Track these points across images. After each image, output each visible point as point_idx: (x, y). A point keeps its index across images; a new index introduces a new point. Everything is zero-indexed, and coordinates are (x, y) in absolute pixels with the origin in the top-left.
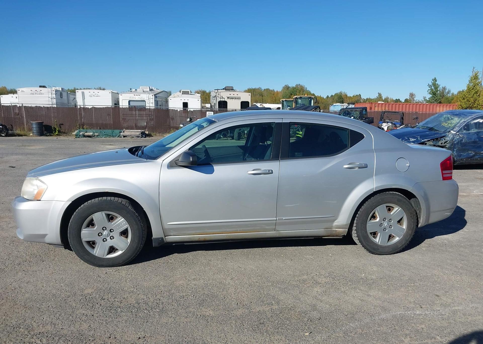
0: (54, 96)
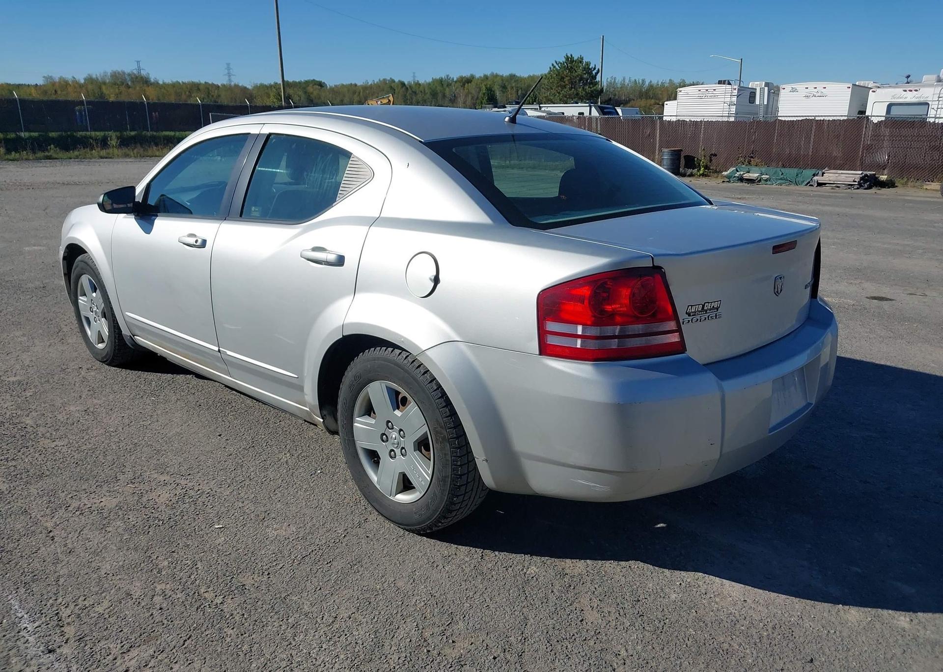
0: (734, 99)
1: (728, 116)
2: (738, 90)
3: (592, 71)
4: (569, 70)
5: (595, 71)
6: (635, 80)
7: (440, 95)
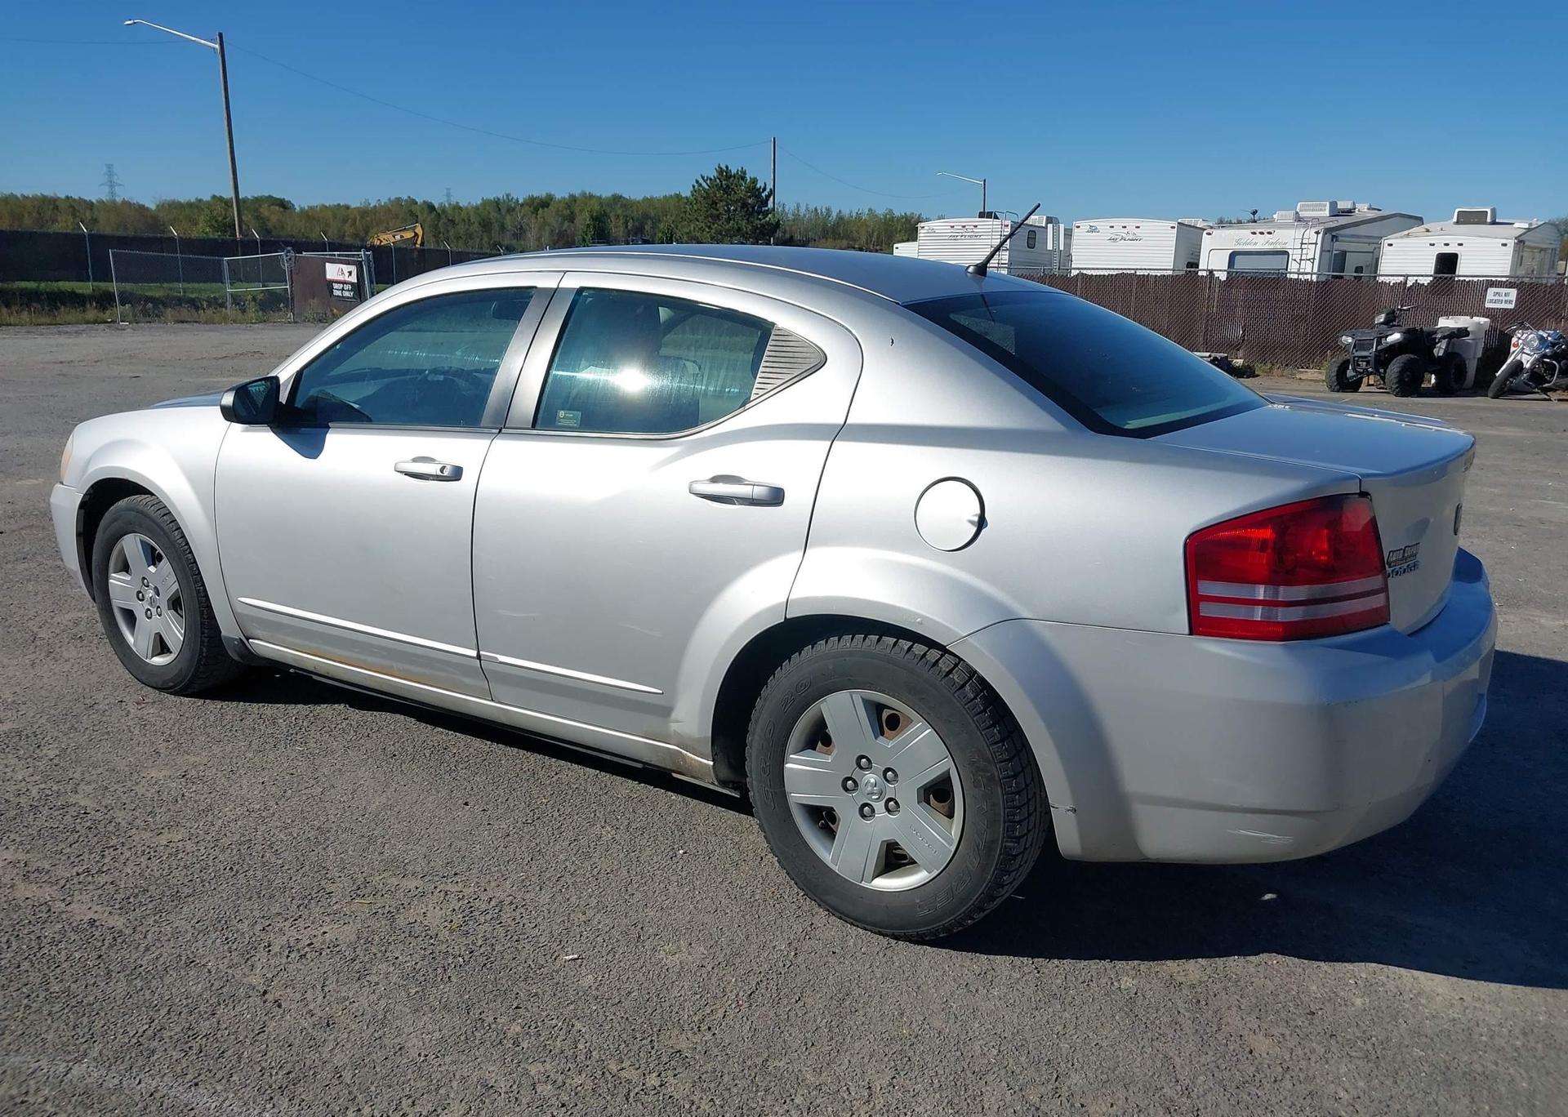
1: (998, 268)
2: (1011, 227)
3: (760, 193)
4: (724, 190)
5: (766, 193)
6: (816, 209)
7: (496, 226)
